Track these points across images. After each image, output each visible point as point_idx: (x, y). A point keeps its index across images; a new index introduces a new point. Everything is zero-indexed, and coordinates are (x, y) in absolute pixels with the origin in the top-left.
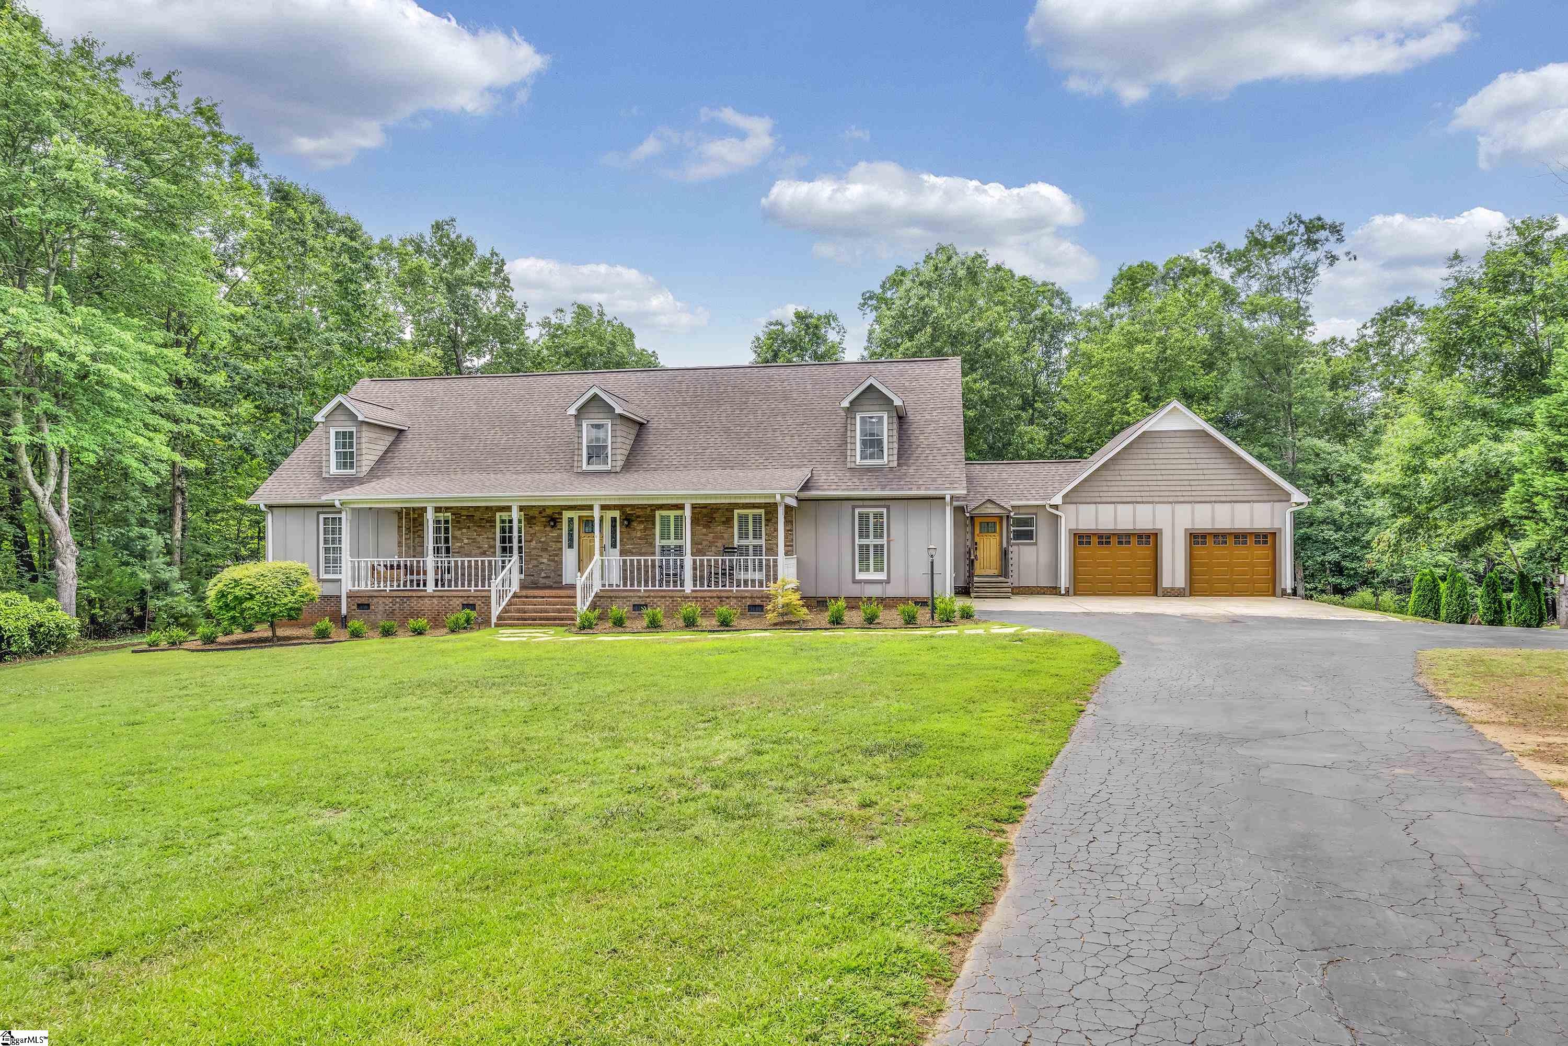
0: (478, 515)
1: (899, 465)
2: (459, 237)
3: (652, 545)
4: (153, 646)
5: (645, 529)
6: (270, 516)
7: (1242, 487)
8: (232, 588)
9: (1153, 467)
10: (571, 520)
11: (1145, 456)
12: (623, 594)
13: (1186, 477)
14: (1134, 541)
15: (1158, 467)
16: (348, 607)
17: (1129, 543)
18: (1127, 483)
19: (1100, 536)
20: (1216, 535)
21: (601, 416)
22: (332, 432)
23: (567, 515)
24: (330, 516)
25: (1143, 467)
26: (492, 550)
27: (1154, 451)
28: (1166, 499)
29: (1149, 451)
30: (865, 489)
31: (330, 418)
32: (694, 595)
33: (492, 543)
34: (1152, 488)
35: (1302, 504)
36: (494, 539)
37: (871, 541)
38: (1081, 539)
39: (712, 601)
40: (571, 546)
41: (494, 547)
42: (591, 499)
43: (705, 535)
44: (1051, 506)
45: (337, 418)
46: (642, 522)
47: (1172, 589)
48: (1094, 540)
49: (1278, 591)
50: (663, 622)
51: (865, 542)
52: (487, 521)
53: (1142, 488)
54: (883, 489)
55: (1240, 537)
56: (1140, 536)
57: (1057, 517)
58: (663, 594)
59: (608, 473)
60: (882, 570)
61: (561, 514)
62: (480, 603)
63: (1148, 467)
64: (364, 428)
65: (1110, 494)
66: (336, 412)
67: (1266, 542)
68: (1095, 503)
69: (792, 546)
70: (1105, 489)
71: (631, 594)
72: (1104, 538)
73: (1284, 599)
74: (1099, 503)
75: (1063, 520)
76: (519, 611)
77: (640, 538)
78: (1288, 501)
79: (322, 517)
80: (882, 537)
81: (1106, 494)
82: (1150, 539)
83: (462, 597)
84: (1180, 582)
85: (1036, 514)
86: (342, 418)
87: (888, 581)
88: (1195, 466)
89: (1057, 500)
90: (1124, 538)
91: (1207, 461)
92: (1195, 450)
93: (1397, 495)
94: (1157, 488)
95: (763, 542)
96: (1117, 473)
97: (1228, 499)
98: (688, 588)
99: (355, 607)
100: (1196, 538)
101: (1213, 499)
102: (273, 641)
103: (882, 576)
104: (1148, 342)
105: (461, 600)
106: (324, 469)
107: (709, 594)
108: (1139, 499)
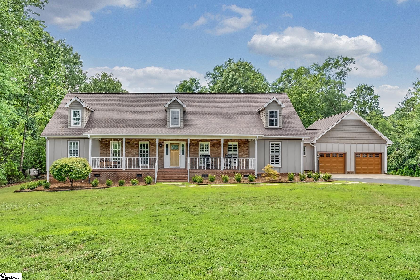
0: (131, 142)
1: (283, 128)
2: (68, 46)
3: (198, 154)
4: (22, 190)
5: (195, 148)
6: (48, 141)
7: (371, 139)
8: (64, 167)
9: (344, 131)
10: (167, 145)
11: (342, 128)
12: (199, 171)
13: (355, 135)
14: (338, 155)
15: (346, 132)
16: (91, 175)
17: (336, 156)
18: (336, 137)
19: (327, 154)
20: (363, 154)
21: (177, 108)
22: (72, 110)
23: (166, 143)
24: (72, 142)
25: (341, 131)
26: (137, 155)
27: (344, 126)
28: (348, 142)
29: (343, 126)
30: (275, 136)
31: (71, 106)
32: (225, 171)
33: (137, 153)
34: (344, 138)
35: (390, 144)
36: (138, 151)
37: (275, 154)
38: (322, 154)
39: (231, 173)
40: (167, 154)
41: (138, 154)
42: (187, 137)
43: (217, 151)
44: (312, 144)
45: (74, 105)
46: (194, 146)
47: (350, 171)
48: (325, 155)
49: (383, 172)
50: (229, 181)
51: (273, 154)
52: (135, 145)
53: (341, 138)
54: (281, 136)
55: (371, 154)
56: (340, 154)
57: (313, 147)
58: (213, 171)
59: (180, 128)
60: (279, 163)
61: (164, 142)
62: (144, 174)
63: (342, 131)
64: (85, 110)
65: (331, 140)
66: (74, 103)
67: (378, 157)
68: (326, 143)
69: (248, 155)
70: (329, 138)
71: (202, 171)
72: (328, 154)
73: (385, 175)
74: (327, 143)
75: (316, 148)
76: (162, 177)
77: (193, 152)
78: (386, 143)
79: (69, 142)
80: (278, 152)
81: (329, 140)
82: (343, 155)
83: (137, 172)
84: (353, 169)
85: (306, 146)
86: (76, 106)
87: (281, 167)
88: (357, 132)
89: (315, 142)
90: (334, 154)
91: (361, 130)
92: (357, 126)
93: (413, 142)
94: (345, 138)
95: (238, 153)
96: (333, 133)
97: (368, 142)
98: (222, 169)
99: (94, 175)
100: (358, 155)
101: (363, 142)
102: (72, 188)
103: (279, 166)
104: (306, 93)
105: (136, 173)
106: (68, 125)
107: (230, 171)
108: (340, 142)
